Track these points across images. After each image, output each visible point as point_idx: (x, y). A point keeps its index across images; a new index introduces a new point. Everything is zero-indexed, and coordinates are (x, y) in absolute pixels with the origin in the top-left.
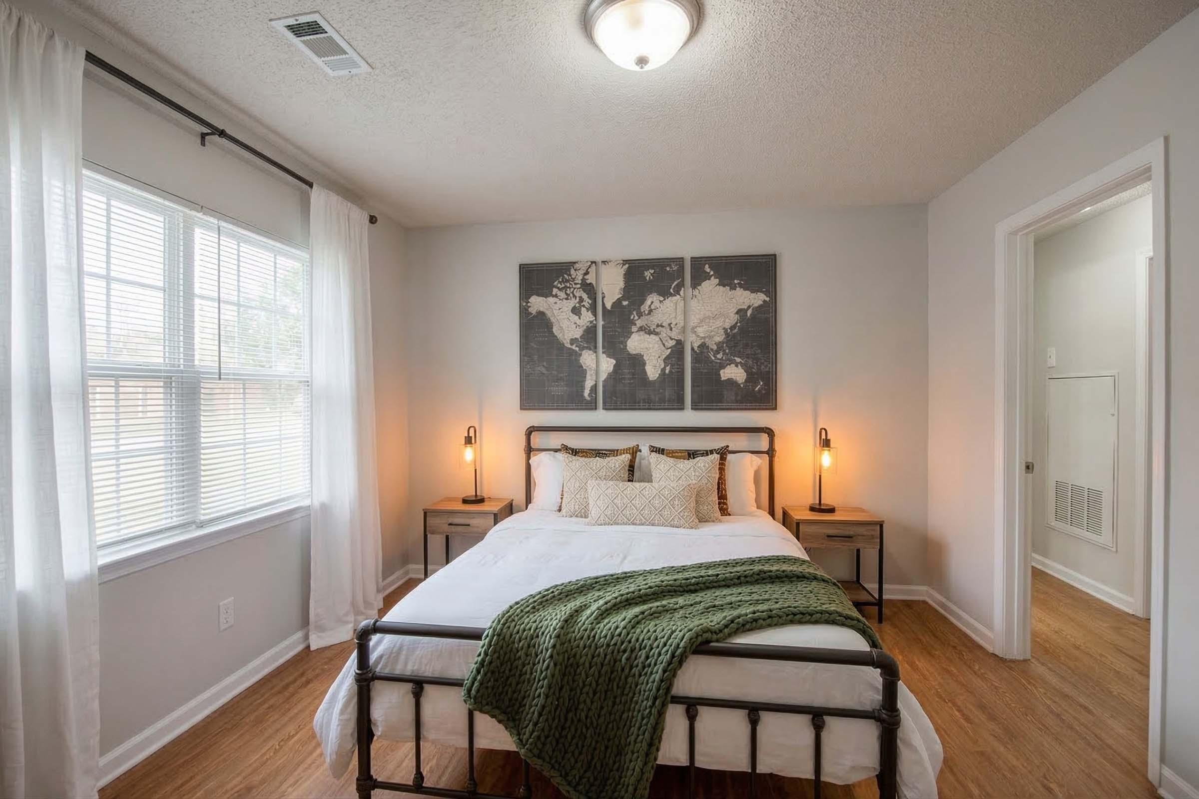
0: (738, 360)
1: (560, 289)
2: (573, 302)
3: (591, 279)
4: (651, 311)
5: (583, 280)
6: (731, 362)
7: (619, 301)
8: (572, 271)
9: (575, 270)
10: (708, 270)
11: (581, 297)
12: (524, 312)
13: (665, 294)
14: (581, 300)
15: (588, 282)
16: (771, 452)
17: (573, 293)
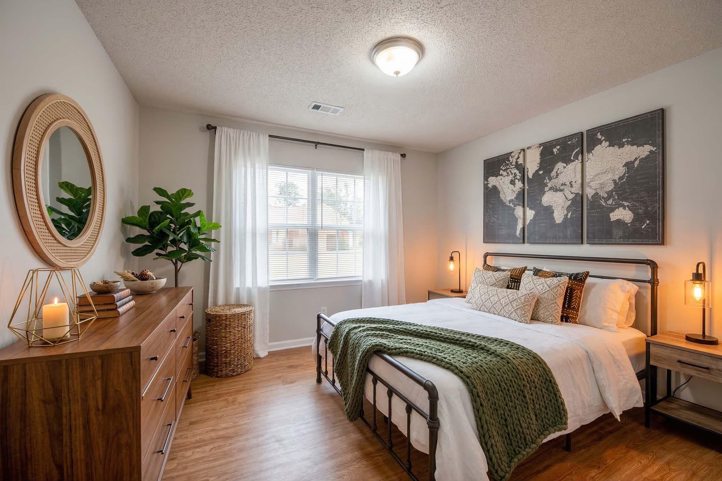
0: (626, 204)
1: (504, 171)
2: (511, 177)
3: (521, 161)
4: (557, 175)
5: (517, 162)
6: (619, 206)
7: (537, 171)
8: (511, 159)
9: (512, 157)
10: (600, 137)
11: (515, 173)
12: (486, 186)
13: (567, 161)
14: (515, 175)
15: (519, 163)
16: (654, 282)
17: (511, 171)
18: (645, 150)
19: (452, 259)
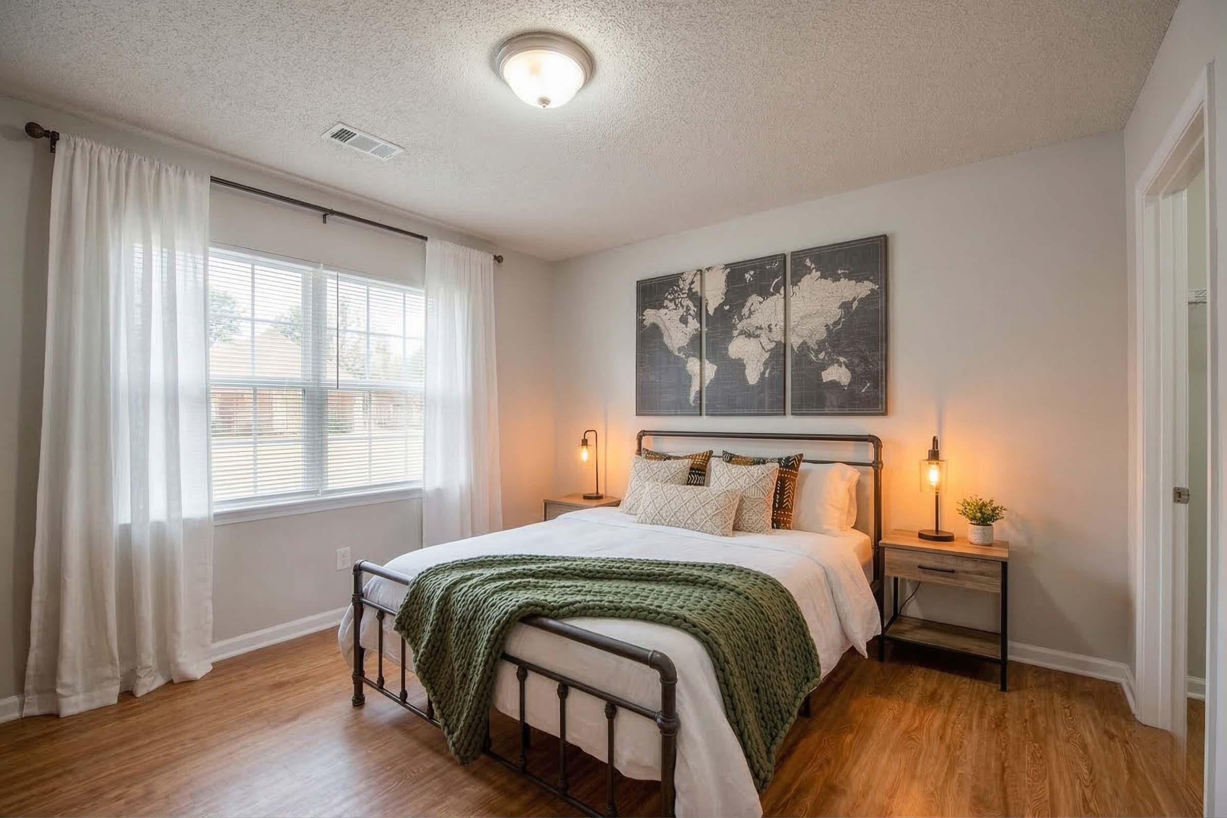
0: (842, 359)
1: (671, 301)
2: (681, 311)
3: (696, 288)
4: (751, 313)
5: (690, 289)
6: (833, 362)
7: (721, 305)
8: (681, 282)
9: (683, 281)
10: (808, 263)
11: (687, 306)
12: (640, 323)
13: (764, 293)
14: (688, 309)
15: (694, 291)
16: (877, 465)
17: (681, 303)
18: (864, 288)
19: (585, 442)
